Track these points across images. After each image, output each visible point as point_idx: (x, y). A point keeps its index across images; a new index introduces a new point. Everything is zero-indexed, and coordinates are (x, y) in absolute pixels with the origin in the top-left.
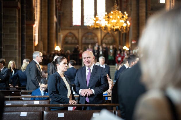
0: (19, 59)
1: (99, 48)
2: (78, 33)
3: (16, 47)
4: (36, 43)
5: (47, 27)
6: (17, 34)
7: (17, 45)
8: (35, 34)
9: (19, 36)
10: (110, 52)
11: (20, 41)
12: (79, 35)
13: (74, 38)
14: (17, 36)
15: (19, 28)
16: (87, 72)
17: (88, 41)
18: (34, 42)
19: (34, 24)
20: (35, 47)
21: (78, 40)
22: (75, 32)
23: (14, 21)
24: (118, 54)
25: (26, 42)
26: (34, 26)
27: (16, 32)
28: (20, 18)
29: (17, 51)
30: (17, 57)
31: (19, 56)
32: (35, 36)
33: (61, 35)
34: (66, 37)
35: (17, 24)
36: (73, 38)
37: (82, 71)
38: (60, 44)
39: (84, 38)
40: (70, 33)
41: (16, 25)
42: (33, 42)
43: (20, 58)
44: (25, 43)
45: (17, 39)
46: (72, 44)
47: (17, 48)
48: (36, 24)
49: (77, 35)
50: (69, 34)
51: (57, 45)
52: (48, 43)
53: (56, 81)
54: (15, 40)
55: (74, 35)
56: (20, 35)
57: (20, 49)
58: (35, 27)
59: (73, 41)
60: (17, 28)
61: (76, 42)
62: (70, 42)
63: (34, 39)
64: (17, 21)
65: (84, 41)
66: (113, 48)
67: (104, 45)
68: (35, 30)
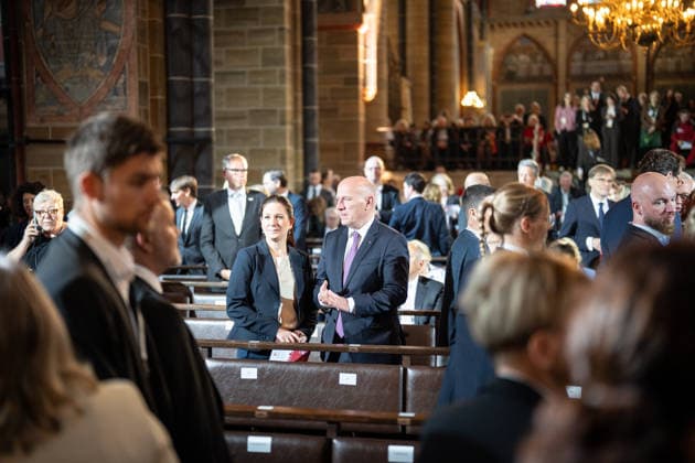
0: (296, 155)
2: (556, 35)
3: (283, 114)
4: (371, 92)
6: (288, 68)
7: (289, 108)
8: (365, 58)
9: (294, 75)
10: (647, 118)
11: (300, 95)
12: (557, 44)
13: (540, 58)
14: (288, 77)
15: (294, 47)
17: (592, 67)
18: (361, 87)
19: (360, 22)
20: (368, 104)
21: (554, 64)
22: (543, 34)
23: (277, 27)
24: (680, 125)
26: (362, 31)
27: (281, 62)
28: (299, 12)
29: (289, 128)
30: (289, 148)
31: (296, 146)
32: (365, 65)
35: (287, 36)
36: (533, 57)
38: (482, 83)
39: (577, 56)
40: (525, 36)
41: (282, 39)
42: (357, 90)
43: (301, 151)
44: (317, 101)
45: (288, 86)
46: (529, 79)
47: (289, 117)
48: (370, 26)
49: (550, 47)
50: (518, 44)
51: (470, 90)
54: (281, 92)
55: (540, 47)
56: (300, 71)
57: (300, 120)
58: (365, 35)
59: (535, 72)
60: (287, 47)
61: (548, 70)
62: (521, 73)
63: (361, 76)
64: (287, 25)
65: (576, 67)
68: (365, 46)
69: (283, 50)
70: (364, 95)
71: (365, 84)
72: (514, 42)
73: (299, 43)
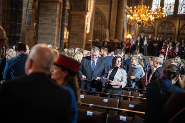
6: (57, 23)
7: (56, 33)
8: (87, 23)
11: (60, 30)
13: (151, 27)
14: (57, 25)
18: (85, 30)
19: (86, 14)
20: (87, 34)
23: (55, 13)
26: (87, 16)
27: (55, 22)
28: (62, 10)
29: (56, 38)
32: (87, 25)
35: (57, 16)
39: (160, 28)
45: (57, 28)
46: (148, 33)
47: (56, 35)
56: (60, 24)
57: (60, 36)
58: (88, 18)
61: (152, 31)
62: (146, 30)
63: (86, 27)
64: (58, 13)
65: (160, 30)
68: (88, 20)
69: (56, 19)
70: (86, 32)
71: (87, 29)
73: (61, 18)
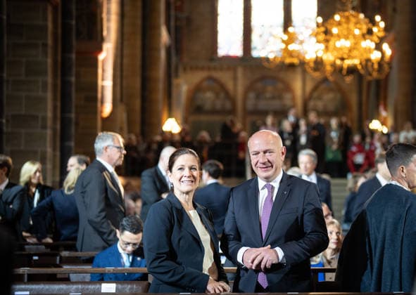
0: (54, 156)
1: (296, 126)
2: (235, 79)
3: (44, 119)
4: (107, 109)
5: (138, 62)
6: (49, 79)
7: (49, 114)
8: (103, 80)
9: (55, 86)
10: (331, 139)
11: (59, 104)
12: (235, 85)
13: (222, 95)
14: (50, 87)
15: (55, 62)
16: (263, 195)
17: (262, 105)
18: (99, 104)
19: (100, 50)
20: (104, 120)
21: (233, 101)
22: (225, 77)
23: (41, 42)
24: (355, 145)
25: (76, 107)
26: (101, 57)
27: (45, 73)
28: (60, 31)
29: (49, 132)
30: (49, 150)
31: (54, 149)
32: (103, 87)
33: (183, 86)
34: (197, 90)
35: (50, 51)
36: (217, 95)
37: (246, 192)
38: (179, 112)
39: (252, 95)
40: (210, 78)
41: (45, 53)
42: (96, 107)
43: (58, 153)
44: (73, 110)
45: (49, 95)
46: (214, 112)
47: (49, 123)
48: (108, 51)
49: (230, 85)
50: (205, 84)
51: (170, 116)
52: (144, 110)
53: (170, 222)
54: (42, 100)
55: (223, 87)
56: (59, 82)
57: (58, 126)
58: (103, 61)
59: (219, 105)
60: (49, 61)
61: (228, 105)
62: (208, 106)
63: (99, 95)
64: (50, 42)
65: (251, 104)
66: (341, 125)
67: (313, 117)
68: (103, 70)
69: (46, 62)
70: (102, 112)
71: (102, 102)
72: (201, 82)
73: (59, 58)
